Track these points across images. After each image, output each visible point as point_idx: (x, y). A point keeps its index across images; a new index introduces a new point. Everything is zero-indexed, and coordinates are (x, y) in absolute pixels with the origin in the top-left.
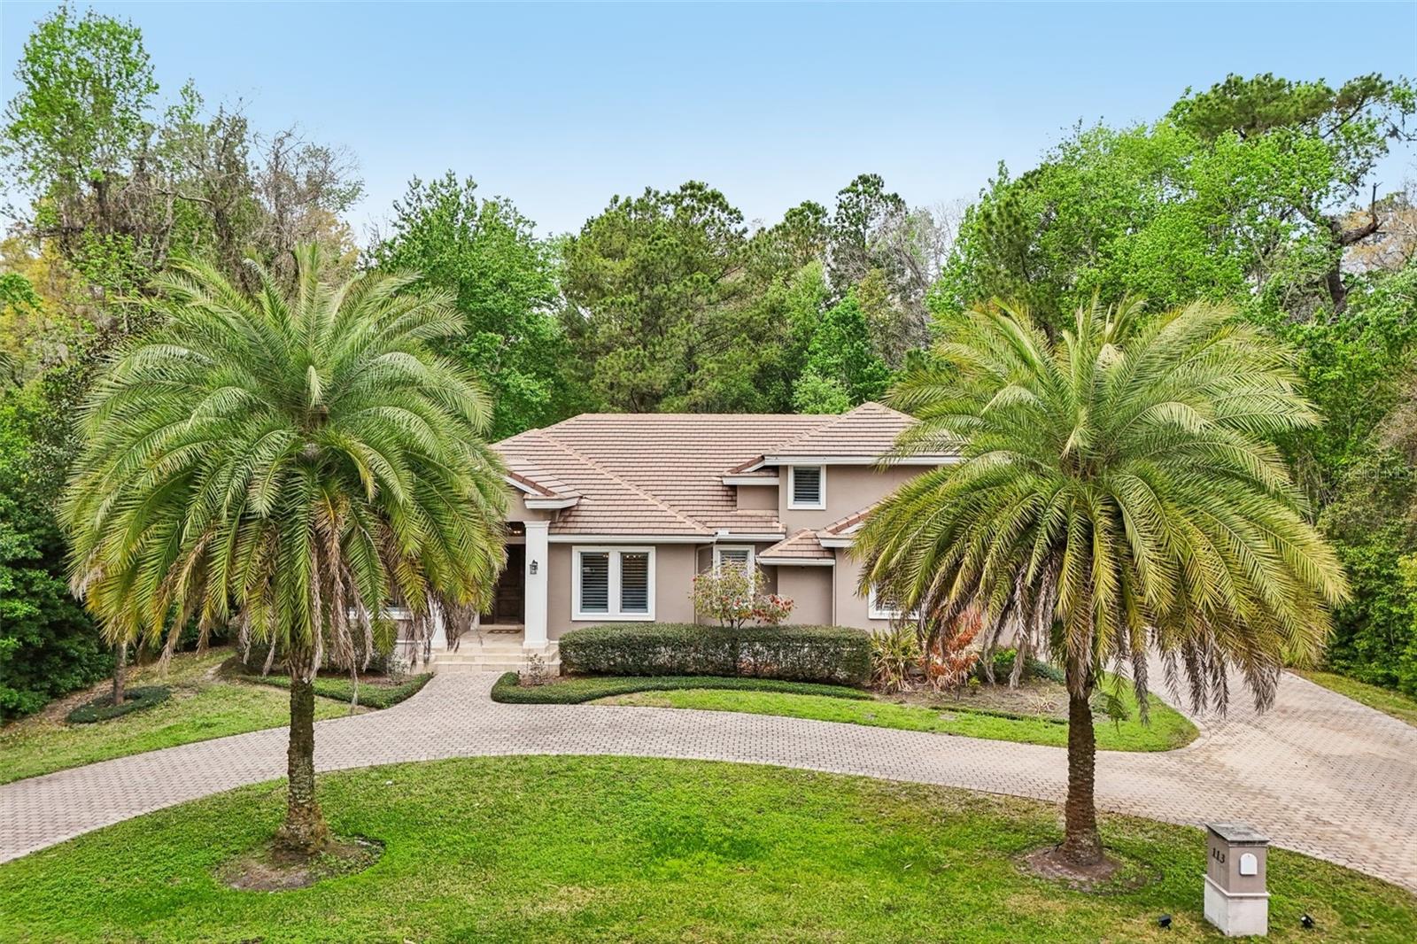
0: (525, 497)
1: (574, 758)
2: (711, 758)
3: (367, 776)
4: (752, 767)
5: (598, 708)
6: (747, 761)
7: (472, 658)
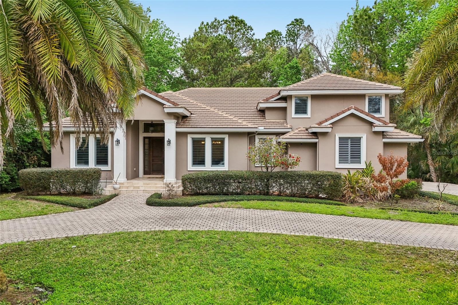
0: (164, 106)
1: (192, 232)
2: (275, 232)
3: (61, 243)
4: (303, 237)
5: (203, 208)
6: (297, 234)
7: (139, 187)
